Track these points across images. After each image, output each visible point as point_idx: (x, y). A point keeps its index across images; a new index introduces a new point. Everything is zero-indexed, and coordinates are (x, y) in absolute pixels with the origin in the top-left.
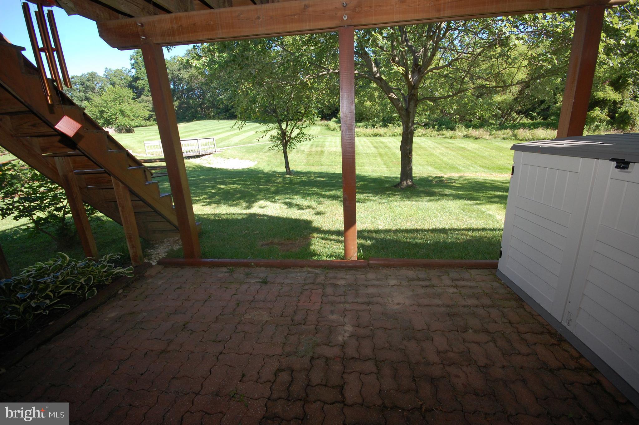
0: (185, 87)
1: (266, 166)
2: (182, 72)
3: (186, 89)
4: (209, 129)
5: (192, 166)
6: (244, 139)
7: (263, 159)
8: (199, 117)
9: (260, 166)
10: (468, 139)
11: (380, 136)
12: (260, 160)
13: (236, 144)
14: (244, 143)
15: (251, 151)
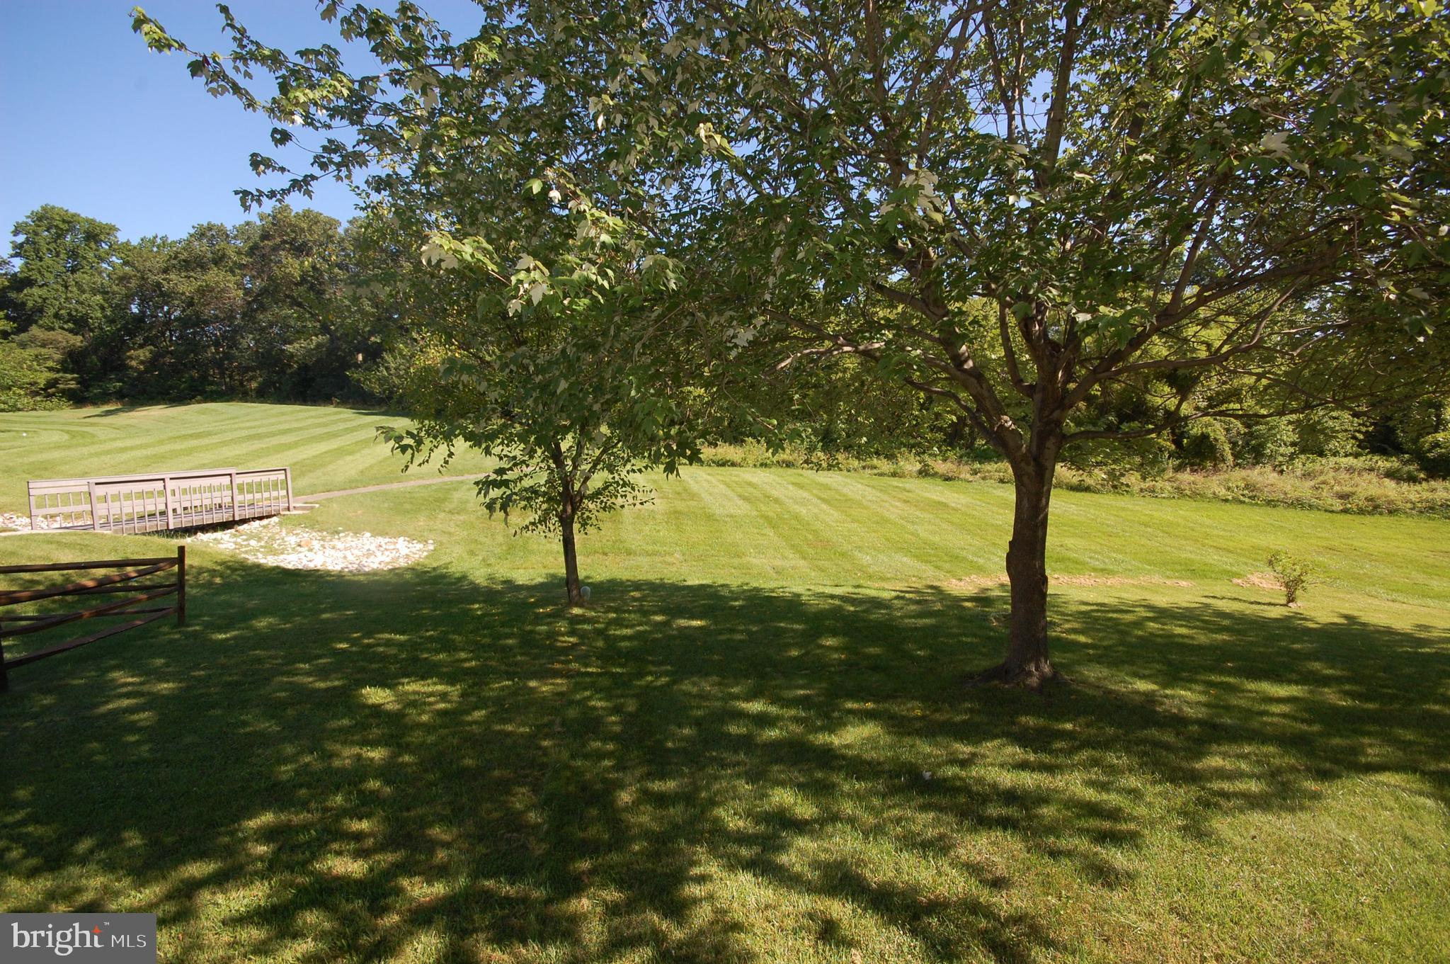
0: (177, 313)
1: (465, 555)
2: (173, 276)
3: (177, 319)
4: (252, 432)
5: (210, 565)
6: (371, 467)
7: (450, 534)
8: (212, 392)
9: (445, 560)
10: (929, 479)
11: (733, 465)
12: (445, 539)
13: (352, 484)
14: (378, 480)
15: (408, 506)
